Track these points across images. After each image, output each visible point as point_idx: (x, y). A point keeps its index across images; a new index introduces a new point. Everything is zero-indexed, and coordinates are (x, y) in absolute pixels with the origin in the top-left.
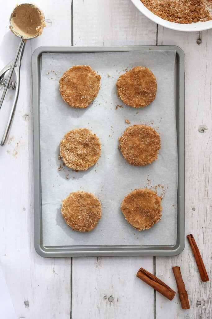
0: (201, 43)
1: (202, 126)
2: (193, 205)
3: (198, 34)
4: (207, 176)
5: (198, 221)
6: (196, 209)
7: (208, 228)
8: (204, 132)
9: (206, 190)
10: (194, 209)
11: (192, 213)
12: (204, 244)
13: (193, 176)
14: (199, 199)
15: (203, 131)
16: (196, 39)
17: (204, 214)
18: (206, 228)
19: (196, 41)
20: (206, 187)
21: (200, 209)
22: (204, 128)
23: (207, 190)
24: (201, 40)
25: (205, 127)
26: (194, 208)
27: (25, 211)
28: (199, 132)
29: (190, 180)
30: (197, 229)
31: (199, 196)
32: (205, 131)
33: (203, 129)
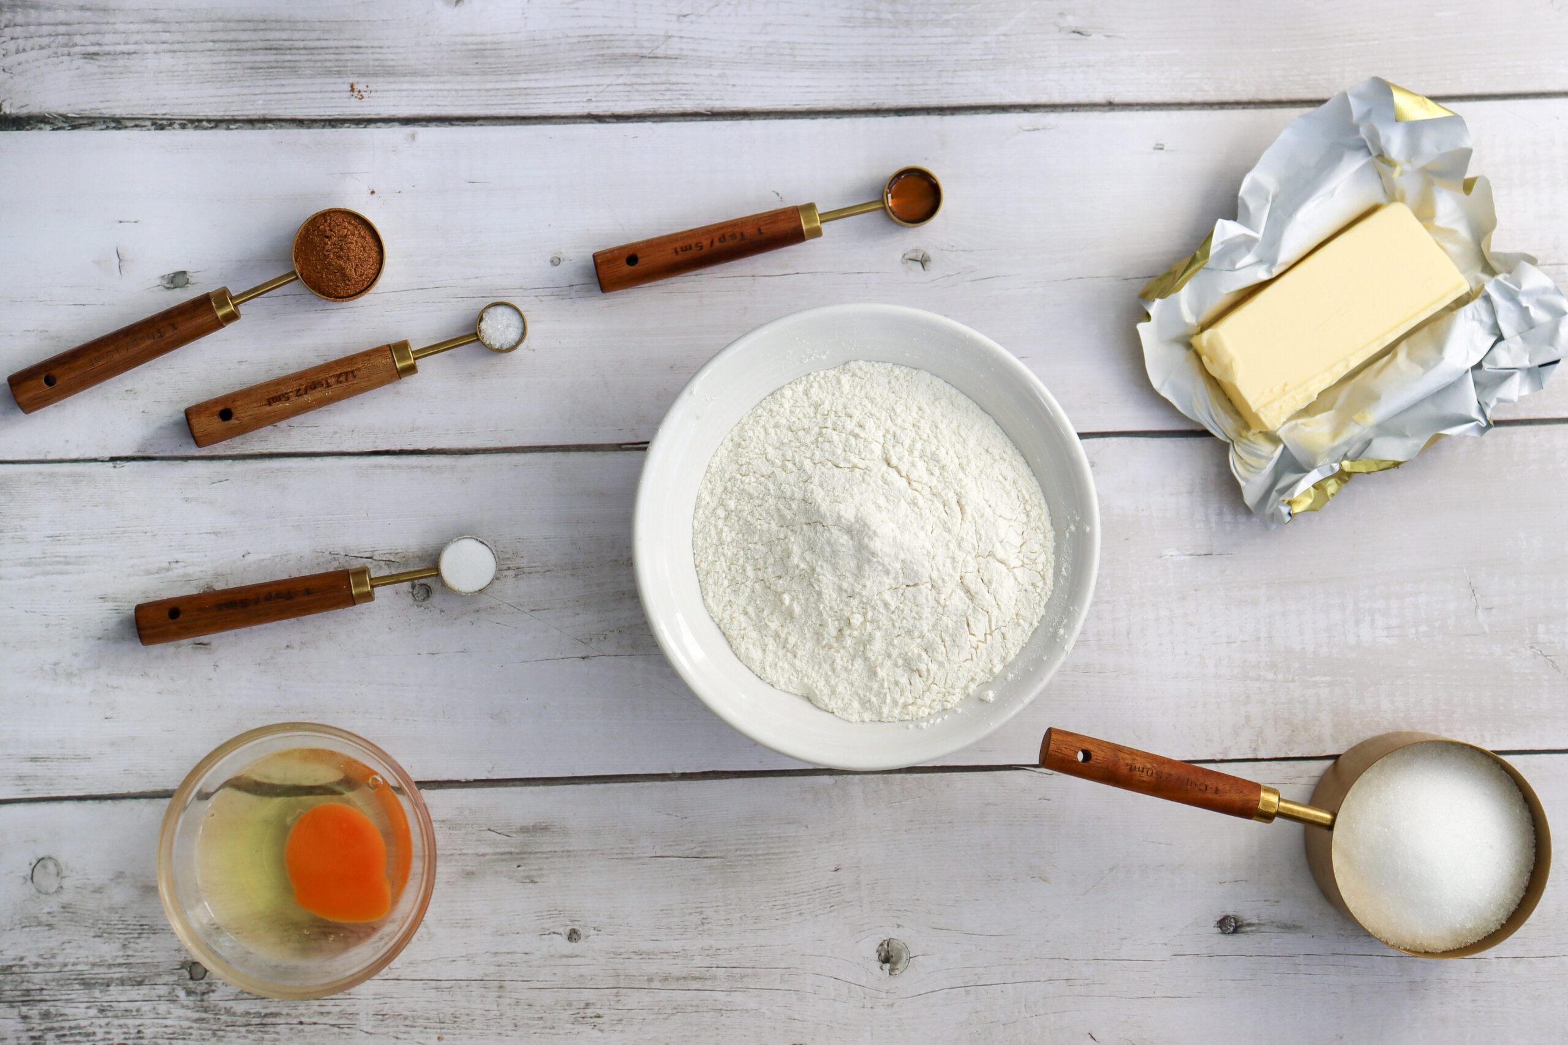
0: (1223, 933)
1: (904, 956)
2: (592, 932)
3: (1255, 921)
4: (708, 984)
5: (526, 957)
6: (574, 944)
7: (499, 997)
8: (880, 964)
9: (650, 980)
10: (575, 936)
11: (561, 930)
12: (433, 984)
13: (706, 927)
14: (615, 953)
15: (886, 960)
16: (1239, 914)
17: (552, 978)
18: (501, 987)
19: (1230, 911)
20: (666, 979)
21: (574, 961)
22: (895, 963)
23: (653, 985)
24: (1236, 931)
25: (899, 966)
26: (579, 936)
27: (549, 264)
28: (882, 945)
29: (690, 914)
30: (496, 954)
31: (626, 956)
32: (887, 966)
33: (893, 960)
